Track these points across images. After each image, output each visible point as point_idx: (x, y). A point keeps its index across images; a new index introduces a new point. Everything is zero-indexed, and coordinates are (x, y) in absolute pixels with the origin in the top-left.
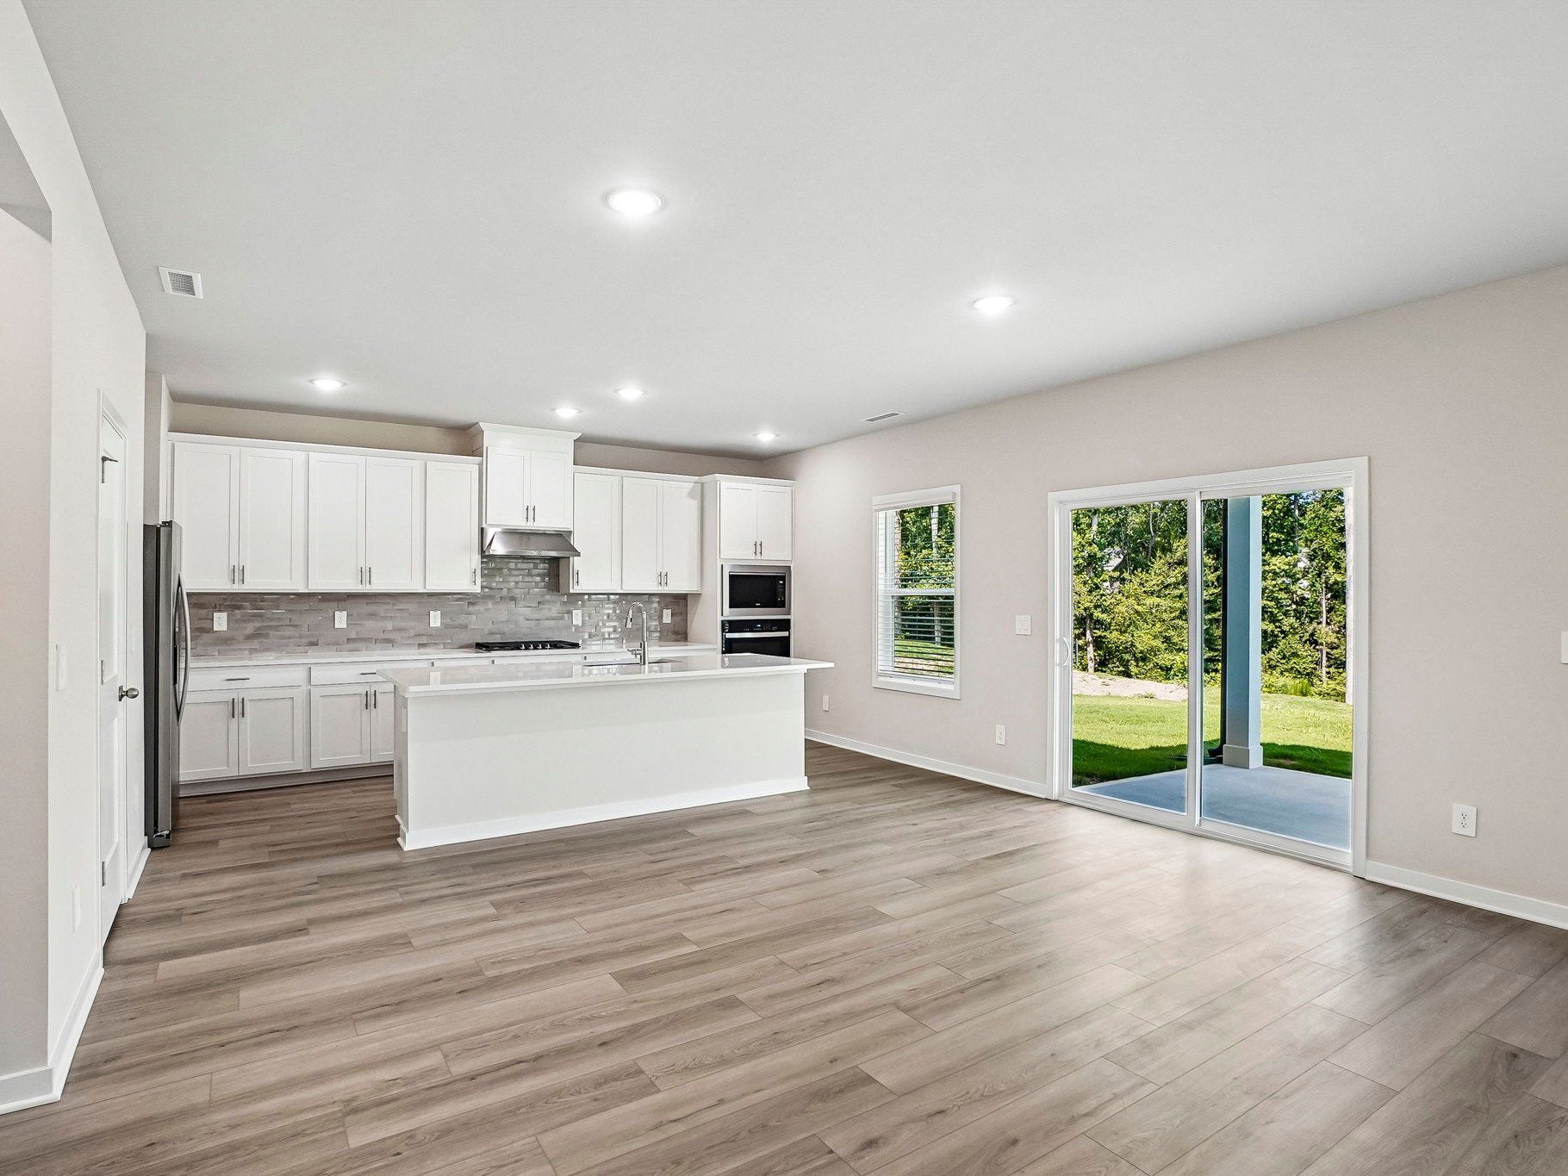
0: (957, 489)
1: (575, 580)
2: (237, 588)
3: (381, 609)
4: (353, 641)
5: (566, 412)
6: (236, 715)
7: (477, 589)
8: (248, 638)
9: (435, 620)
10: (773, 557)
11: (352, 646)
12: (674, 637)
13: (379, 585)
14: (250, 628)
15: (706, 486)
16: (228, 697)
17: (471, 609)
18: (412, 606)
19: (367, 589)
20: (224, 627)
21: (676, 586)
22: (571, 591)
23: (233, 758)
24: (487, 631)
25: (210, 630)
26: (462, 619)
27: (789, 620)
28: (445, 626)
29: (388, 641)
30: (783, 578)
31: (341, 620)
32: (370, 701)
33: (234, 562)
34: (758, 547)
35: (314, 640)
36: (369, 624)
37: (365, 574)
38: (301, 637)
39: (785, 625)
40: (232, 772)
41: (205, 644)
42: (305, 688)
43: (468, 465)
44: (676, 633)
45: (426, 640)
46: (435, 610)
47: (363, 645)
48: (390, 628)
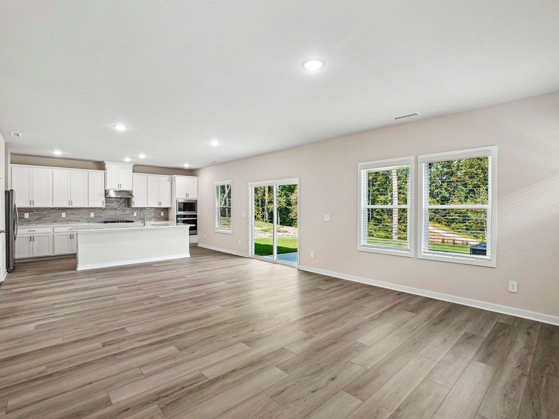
0: (231, 181)
1: (133, 204)
2: (31, 206)
3: (76, 212)
4: (67, 221)
5: (127, 159)
6: (32, 240)
7: (104, 206)
8: (35, 220)
9: (92, 215)
10: (192, 197)
11: (67, 222)
12: (164, 219)
13: (74, 205)
14: (36, 217)
15: (173, 178)
16: (29, 236)
17: (103, 212)
18: (85, 211)
19: (71, 206)
20: (28, 217)
21: (164, 206)
22: (132, 207)
23: (31, 251)
24: (108, 218)
25: (24, 218)
26: (100, 215)
27: (197, 215)
28: (95, 217)
29: (78, 221)
30: (195, 203)
31: (64, 215)
32: (71, 237)
33: (31, 199)
34: (187, 195)
35: (56, 220)
36: (72, 216)
37: (70, 202)
38: (51, 220)
39: (196, 216)
40: (31, 256)
41: (22, 222)
42: (52, 233)
43: (101, 172)
44: (165, 218)
45: (89, 220)
46: (92, 212)
47: (70, 222)
48: (79, 217)
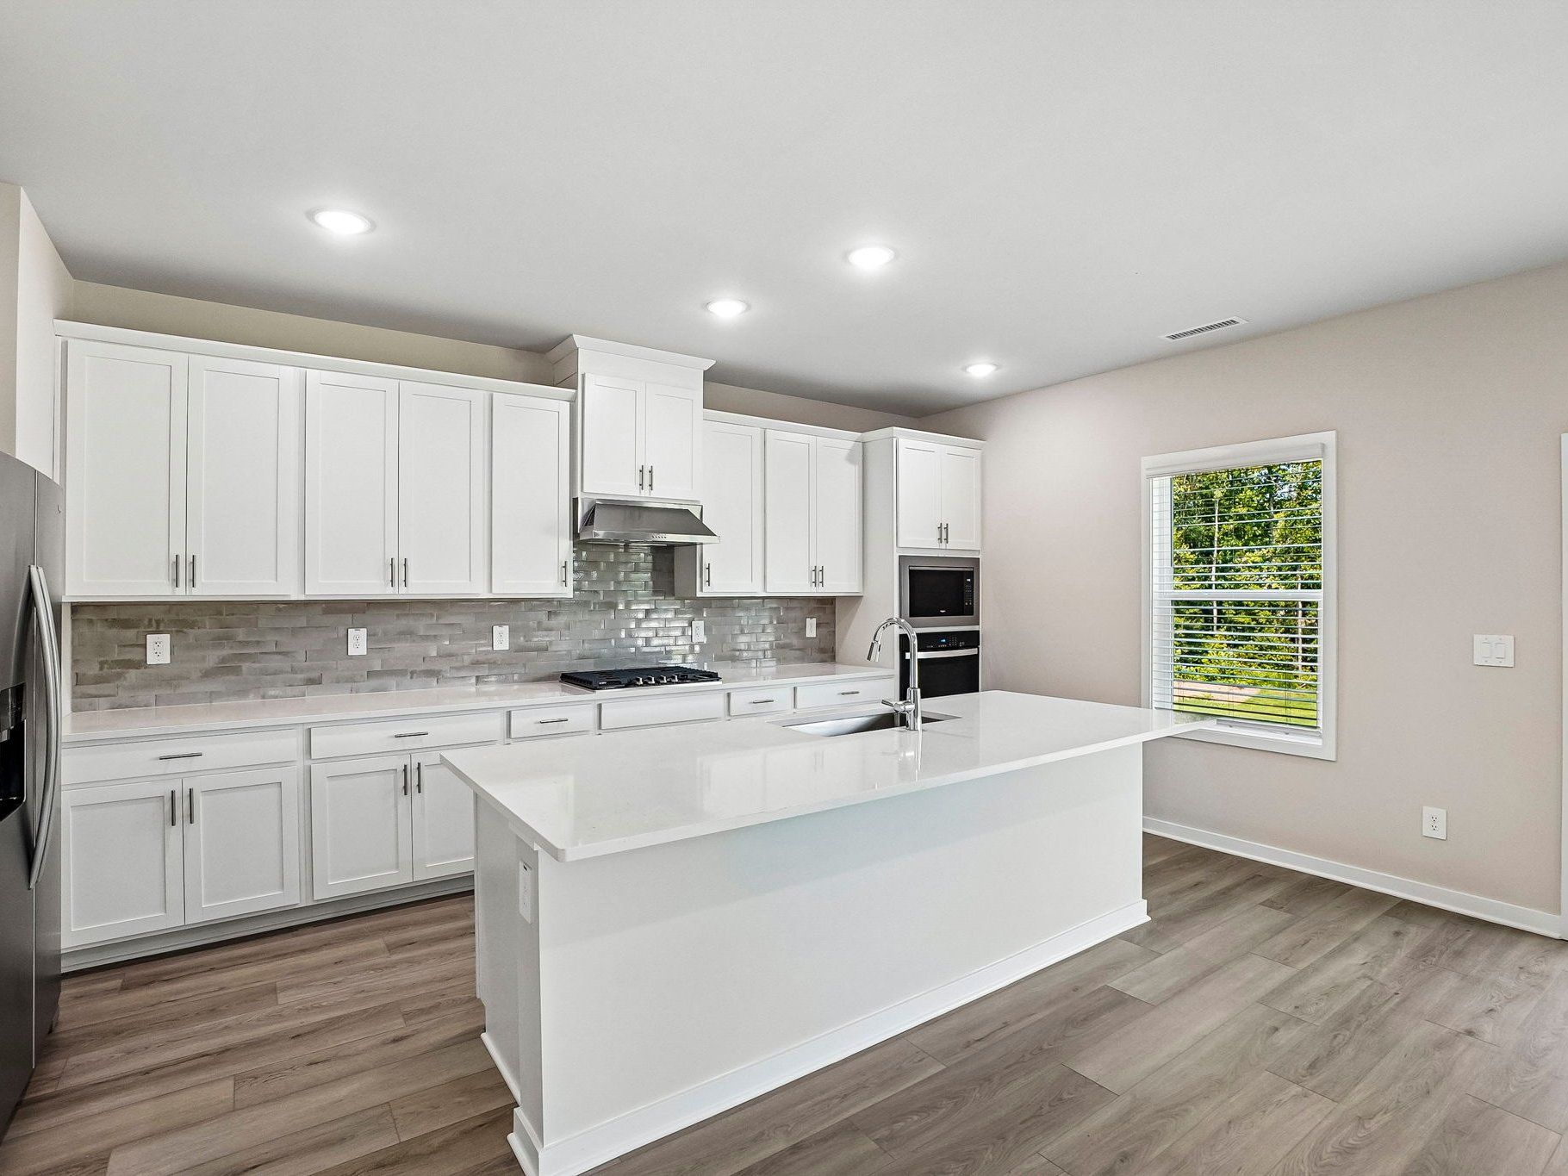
0: (1329, 437)
1: (705, 577)
2: (181, 594)
3: (421, 625)
4: (376, 676)
6: (179, 821)
7: (568, 592)
8: (207, 675)
9: (501, 639)
10: (960, 545)
11: (374, 683)
12: (816, 655)
13: (419, 587)
14: (212, 657)
15: (870, 447)
16: (164, 789)
17: (554, 622)
18: (466, 620)
19: (402, 593)
20: (165, 659)
21: (834, 586)
22: (699, 594)
23: (174, 892)
25: (141, 664)
26: (540, 639)
27: (978, 633)
28: (516, 649)
29: (430, 673)
30: (971, 574)
31: (358, 643)
32: (410, 781)
33: (178, 549)
34: (943, 532)
35: (315, 675)
36: (402, 648)
37: (397, 570)
38: (293, 671)
39: (972, 639)
40: (176, 922)
41: (133, 688)
42: (300, 764)
44: (822, 651)
45: (486, 667)
46: (500, 625)
47: (392, 681)
48: (434, 654)
